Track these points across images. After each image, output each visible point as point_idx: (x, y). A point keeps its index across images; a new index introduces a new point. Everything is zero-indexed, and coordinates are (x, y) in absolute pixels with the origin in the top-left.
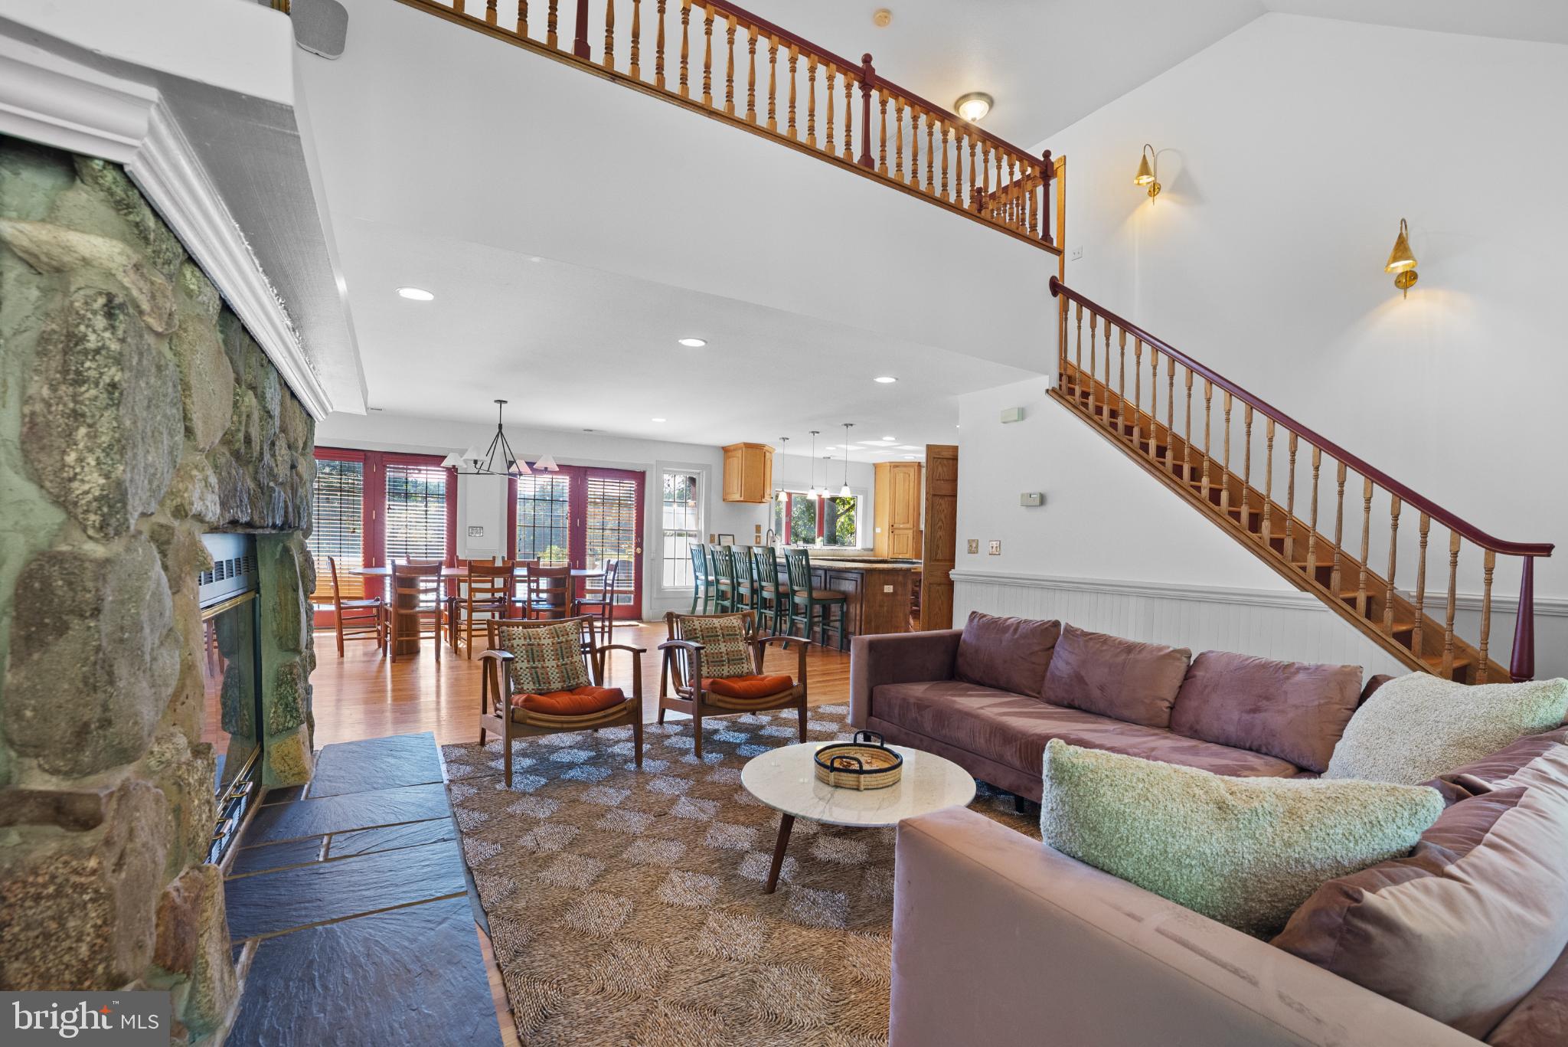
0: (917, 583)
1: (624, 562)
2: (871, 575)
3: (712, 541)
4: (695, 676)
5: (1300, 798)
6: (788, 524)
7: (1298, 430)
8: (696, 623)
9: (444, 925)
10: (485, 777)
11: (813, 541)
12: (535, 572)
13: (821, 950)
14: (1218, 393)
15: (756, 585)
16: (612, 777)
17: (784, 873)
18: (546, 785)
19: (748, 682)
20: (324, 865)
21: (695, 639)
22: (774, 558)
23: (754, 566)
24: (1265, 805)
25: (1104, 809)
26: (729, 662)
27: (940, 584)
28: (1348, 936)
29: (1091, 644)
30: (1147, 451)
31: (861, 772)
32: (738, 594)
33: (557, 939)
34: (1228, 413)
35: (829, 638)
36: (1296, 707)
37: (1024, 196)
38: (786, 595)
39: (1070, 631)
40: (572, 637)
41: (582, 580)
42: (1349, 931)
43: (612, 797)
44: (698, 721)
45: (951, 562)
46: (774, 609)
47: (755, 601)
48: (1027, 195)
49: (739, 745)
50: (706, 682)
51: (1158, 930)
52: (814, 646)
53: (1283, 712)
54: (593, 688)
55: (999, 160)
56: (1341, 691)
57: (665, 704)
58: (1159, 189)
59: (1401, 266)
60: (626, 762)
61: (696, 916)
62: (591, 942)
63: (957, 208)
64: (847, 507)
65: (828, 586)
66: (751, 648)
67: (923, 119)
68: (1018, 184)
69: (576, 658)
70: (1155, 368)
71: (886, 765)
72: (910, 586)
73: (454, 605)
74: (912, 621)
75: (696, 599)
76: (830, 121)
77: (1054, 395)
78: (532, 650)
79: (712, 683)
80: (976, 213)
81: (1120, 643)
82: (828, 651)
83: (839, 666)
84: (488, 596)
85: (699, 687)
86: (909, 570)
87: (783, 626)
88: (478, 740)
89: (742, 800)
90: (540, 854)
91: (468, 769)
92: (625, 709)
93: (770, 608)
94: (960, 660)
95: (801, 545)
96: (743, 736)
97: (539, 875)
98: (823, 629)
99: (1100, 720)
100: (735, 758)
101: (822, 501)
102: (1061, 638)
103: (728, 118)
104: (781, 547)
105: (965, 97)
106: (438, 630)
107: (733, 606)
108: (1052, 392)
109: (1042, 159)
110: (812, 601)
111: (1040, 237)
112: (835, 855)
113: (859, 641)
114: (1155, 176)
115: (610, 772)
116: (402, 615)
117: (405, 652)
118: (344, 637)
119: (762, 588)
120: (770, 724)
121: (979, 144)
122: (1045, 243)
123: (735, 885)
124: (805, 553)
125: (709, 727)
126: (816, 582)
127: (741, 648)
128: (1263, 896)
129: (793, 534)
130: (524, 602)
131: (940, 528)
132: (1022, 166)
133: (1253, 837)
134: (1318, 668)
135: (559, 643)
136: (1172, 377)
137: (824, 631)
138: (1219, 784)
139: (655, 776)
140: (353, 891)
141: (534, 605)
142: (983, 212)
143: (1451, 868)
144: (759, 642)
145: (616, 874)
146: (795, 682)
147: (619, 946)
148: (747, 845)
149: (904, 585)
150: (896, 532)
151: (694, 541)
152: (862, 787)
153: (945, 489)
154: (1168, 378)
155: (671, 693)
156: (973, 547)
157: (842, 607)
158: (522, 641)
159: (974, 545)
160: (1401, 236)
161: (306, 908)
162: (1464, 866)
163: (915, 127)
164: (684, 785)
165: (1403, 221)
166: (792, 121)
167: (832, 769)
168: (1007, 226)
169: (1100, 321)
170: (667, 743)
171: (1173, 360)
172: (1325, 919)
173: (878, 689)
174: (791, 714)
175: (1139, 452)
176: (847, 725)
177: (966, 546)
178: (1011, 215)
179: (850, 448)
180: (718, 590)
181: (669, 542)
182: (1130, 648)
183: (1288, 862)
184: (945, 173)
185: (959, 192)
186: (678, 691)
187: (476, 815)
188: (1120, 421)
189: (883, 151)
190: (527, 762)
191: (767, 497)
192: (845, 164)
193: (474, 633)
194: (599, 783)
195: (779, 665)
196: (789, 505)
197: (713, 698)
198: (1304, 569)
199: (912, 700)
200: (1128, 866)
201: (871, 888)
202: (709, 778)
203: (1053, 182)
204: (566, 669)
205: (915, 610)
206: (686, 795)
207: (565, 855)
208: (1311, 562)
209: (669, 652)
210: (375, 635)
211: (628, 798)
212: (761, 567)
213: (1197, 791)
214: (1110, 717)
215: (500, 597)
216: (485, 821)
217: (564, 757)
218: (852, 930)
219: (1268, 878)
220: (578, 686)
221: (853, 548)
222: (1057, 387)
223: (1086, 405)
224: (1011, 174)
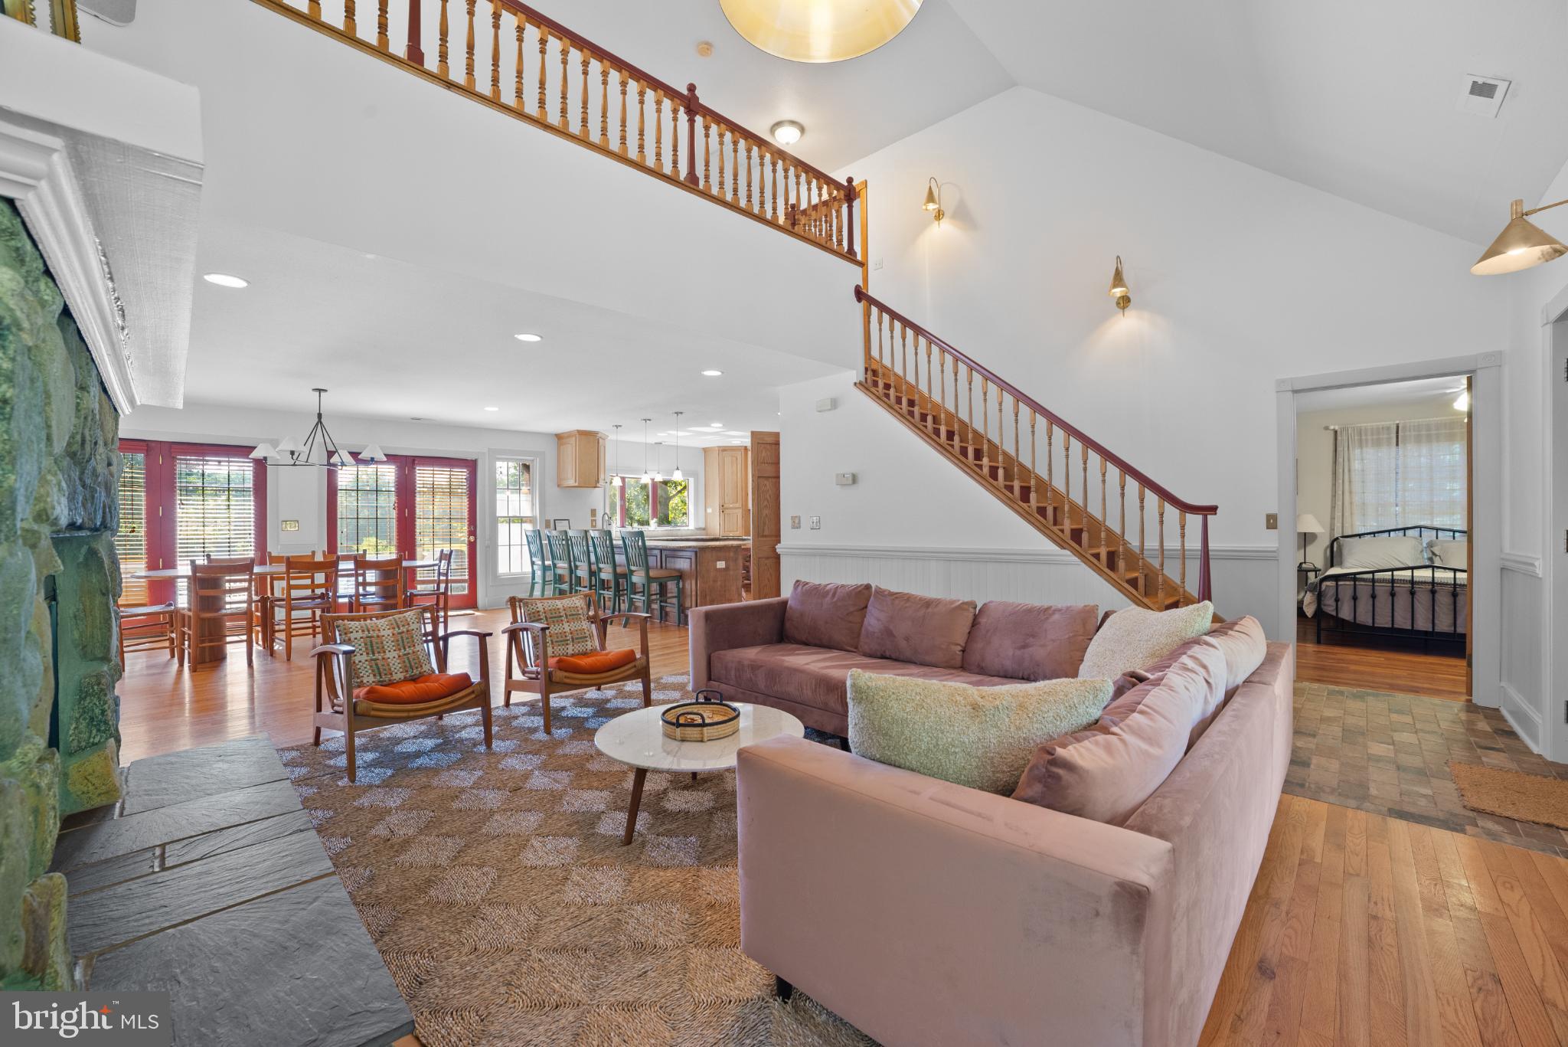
0: (747, 559)
1: (457, 551)
2: (705, 552)
3: (547, 526)
4: (541, 656)
5: (1027, 695)
6: (623, 507)
7: (1053, 419)
8: (539, 605)
9: (315, 904)
10: (324, 776)
11: (647, 523)
12: (361, 564)
13: (678, 885)
14: (992, 388)
15: (594, 567)
16: (463, 760)
17: (639, 826)
18: (393, 776)
19: (593, 658)
20: (160, 874)
21: (538, 620)
22: (611, 540)
23: (591, 549)
24: (1004, 702)
25: (893, 719)
26: (573, 641)
27: (767, 558)
28: (1049, 780)
29: (897, 602)
30: (938, 435)
31: (704, 725)
32: (576, 576)
33: (422, 913)
34: (1001, 404)
35: (667, 614)
36: (1053, 641)
37: (831, 215)
38: (624, 576)
39: (880, 592)
40: (413, 627)
41: (412, 571)
42: (1050, 776)
43: (464, 778)
44: (546, 700)
45: (777, 537)
46: (612, 589)
47: (593, 583)
48: (834, 214)
49: (587, 719)
50: (552, 661)
51: (931, 799)
52: (653, 623)
53: (1043, 646)
54: (437, 676)
55: (809, 183)
56: (1084, 625)
57: (511, 686)
58: (943, 215)
59: (1118, 292)
60: (475, 745)
61: (561, 874)
62: (459, 911)
63: (773, 224)
64: (679, 488)
65: (664, 565)
66: (593, 625)
67: (742, 143)
68: (825, 203)
69: (418, 648)
70: (942, 366)
71: (726, 718)
72: (740, 562)
73: (267, 606)
74: (744, 594)
75: (533, 584)
76: (658, 141)
77: (861, 387)
78: (371, 642)
79: (559, 661)
80: (790, 228)
81: (921, 599)
82: (666, 626)
83: (677, 639)
84: (308, 592)
85: (546, 666)
86: (739, 546)
87: (622, 605)
88: (312, 740)
89: (594, 766)
90: (394, 840)
91: (304, 770)
92: (473, 692)
93: (608, 588)
94: (788, 625)
95: (636, 527)
96: (590, 711)
97: (397, 859)
98: (661, 606)
99: (907, 666)
100: (583, 730)
101: (655, 485)
102: (872, 598)
103: (562, 132)
104: (616, 530)
105: (779, 124)
106: (249, 633)
107: (571, 589)
108: (860, 385)
109: (846, 184)
110: (650, 579)
111: (846, 250)
112: (684, 806)
113: (696, 614)
114: (940, 204)
115: (459, 756)
116: (203, 620)
117: (207, 660)
118: (125, 649)
119: (600, 570)
120: (615, 697)
121: (792, 169)
122: (850, 256)
123: (594, 842)
124: (641, 534)
125: (555, 705)
126: (652, 561)
127: (585, 627)
128: (1005, 768)
129: (627, 515)
130: (350, 597)
131: (766, 506)
132: (829, 189)
133: (996, 726)
134: (1068, 608)
135: (399, 633)
136: (956, 374)
137: (662, 608)
138: (973, 692)
139: (506, 755)
140: (205, 891)
141: (362, 600)
142: (796, 227)
143: (1115, 729)
144: (601, 620)
145: (476, 848)
146: (638, 656)
147: (486, 910)
148: (602, 807)
149: (736, 560)
150: (727, 511)
151: (528, 527)
152: (705, 739)
153: (769, 470)
154: (953, 375)
155: (517, 675)
156: (796, 524)
157: (678, 584)
158: (360, 634)
159: (797, 521)
160: (1117, 269)
161: (148, 917)
162: (1123, 727)
163: (735, 151)
164: (536, 760)
165: (1118, 257)
166: (623, 139)
167: (678, 725)
168: (817, 241)
169: (897, 325)
170: (515, 723)
171: (956, 360)
172: (1036, 772)
173: (715, 655)
174: (635, 686)
175: (933, 436)
176: (688, 692)
177: (790, 522)
178: (820, 231)
179: (681, 434)
180: (555, 574)
181: (503, 528)
182: (928, 603)
183: (1019, 742)
184: (762, 192)
185: (775, 209)
186: (524, 673)
187: (320, 813)
188: (916, 410)
189: (707, 170)
190: (369, 756)
191: (601, 482)
192: (672, 180)
193: (293, 633)
194: (449, 768)
195: (621, 641)
196: (623, 489)
197: (560, 675)
198: (1062, 531)
199: (746, 663)
200: (912, 759)
201: (719, 827)
202: (560, 752)
203: (856, 204)
204: (408, 659)
205: (747, 584)
206: (540, 768)
207: (423, 837)
208: (1067, 525)
209: (513, 635)
210: (167, 644)
211: (480, 778)
212: (598, 550)
213: (958, 698)
214: (915, 663)
215: (322, 594)
216: (331, 818)
217: (409, 747)
218: (704, 865)
219: (1006, 754)
220: (421, 675)
221: (686, 528)
222: (863, 380)
223: (887, 396)
224: (820, 195)
